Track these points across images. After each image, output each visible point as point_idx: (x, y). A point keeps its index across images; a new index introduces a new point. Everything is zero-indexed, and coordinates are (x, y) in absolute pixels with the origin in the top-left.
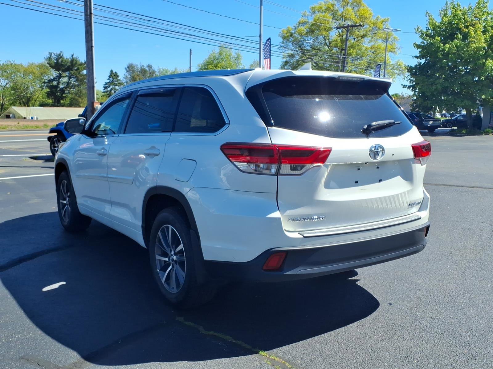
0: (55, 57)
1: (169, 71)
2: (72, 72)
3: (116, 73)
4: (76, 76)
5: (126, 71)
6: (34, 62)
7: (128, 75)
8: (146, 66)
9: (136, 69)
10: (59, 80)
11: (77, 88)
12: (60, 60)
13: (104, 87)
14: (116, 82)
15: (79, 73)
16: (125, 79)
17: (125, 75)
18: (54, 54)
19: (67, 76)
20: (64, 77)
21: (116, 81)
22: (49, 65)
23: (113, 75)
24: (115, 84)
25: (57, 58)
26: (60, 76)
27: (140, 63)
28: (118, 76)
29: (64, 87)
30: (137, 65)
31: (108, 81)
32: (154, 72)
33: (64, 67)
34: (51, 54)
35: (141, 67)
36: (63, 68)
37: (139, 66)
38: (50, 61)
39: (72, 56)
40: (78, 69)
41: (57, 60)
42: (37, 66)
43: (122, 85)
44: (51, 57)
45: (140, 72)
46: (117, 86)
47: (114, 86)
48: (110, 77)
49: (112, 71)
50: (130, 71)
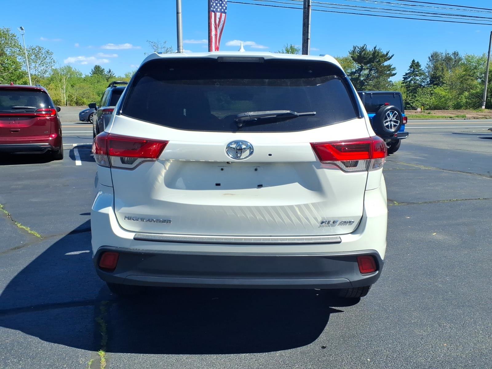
0: (358, 51)
1: (476, 58)
2: (373, 64)
3: (418, 63)
4: (377, 68)
5: (429, 61)
6: (339, 57)
7: (430, 64)
8: (451, 54)
9: (440, 58)
10: (360, 72)
11: (376, 80)
12: (363, 53)
13: (403, 78)
14: (417, 73)
15: (380, 65)
16: (427, 68)
17: (427, 64)
18: (358, 47)
19: (367, 68)
20: (365, 69)
21: (417, 71)
22: (352, 59)
23: (415, 65)
24: (415, 74)
25: (360, 52)
26: (361, 69)
27: (446, 51)
28: (420, 66)
29: (364, 80)
30: (442, 53)
31: (409, 71)
32: (460, 59)
33: (367, 59)
34: (355, 48)
35: (446, 55)
36: (365, 61)
37: (444, 54)
38: (353, 54)
39: (375, 48)
40: (379, 61)
41: (360, 53)
42: (342, 60)
43: (423, 74)
44: (354, 50)
45: (443, 60)
46: (417, 76)
47: (414, 76)
48: (411, 67)
49: (414, 61)
50: (433, 60)
